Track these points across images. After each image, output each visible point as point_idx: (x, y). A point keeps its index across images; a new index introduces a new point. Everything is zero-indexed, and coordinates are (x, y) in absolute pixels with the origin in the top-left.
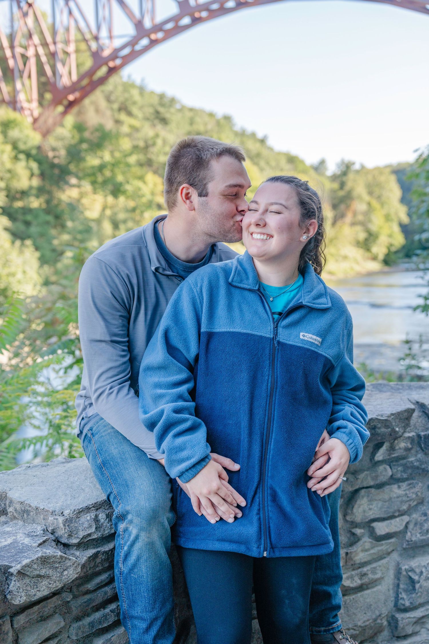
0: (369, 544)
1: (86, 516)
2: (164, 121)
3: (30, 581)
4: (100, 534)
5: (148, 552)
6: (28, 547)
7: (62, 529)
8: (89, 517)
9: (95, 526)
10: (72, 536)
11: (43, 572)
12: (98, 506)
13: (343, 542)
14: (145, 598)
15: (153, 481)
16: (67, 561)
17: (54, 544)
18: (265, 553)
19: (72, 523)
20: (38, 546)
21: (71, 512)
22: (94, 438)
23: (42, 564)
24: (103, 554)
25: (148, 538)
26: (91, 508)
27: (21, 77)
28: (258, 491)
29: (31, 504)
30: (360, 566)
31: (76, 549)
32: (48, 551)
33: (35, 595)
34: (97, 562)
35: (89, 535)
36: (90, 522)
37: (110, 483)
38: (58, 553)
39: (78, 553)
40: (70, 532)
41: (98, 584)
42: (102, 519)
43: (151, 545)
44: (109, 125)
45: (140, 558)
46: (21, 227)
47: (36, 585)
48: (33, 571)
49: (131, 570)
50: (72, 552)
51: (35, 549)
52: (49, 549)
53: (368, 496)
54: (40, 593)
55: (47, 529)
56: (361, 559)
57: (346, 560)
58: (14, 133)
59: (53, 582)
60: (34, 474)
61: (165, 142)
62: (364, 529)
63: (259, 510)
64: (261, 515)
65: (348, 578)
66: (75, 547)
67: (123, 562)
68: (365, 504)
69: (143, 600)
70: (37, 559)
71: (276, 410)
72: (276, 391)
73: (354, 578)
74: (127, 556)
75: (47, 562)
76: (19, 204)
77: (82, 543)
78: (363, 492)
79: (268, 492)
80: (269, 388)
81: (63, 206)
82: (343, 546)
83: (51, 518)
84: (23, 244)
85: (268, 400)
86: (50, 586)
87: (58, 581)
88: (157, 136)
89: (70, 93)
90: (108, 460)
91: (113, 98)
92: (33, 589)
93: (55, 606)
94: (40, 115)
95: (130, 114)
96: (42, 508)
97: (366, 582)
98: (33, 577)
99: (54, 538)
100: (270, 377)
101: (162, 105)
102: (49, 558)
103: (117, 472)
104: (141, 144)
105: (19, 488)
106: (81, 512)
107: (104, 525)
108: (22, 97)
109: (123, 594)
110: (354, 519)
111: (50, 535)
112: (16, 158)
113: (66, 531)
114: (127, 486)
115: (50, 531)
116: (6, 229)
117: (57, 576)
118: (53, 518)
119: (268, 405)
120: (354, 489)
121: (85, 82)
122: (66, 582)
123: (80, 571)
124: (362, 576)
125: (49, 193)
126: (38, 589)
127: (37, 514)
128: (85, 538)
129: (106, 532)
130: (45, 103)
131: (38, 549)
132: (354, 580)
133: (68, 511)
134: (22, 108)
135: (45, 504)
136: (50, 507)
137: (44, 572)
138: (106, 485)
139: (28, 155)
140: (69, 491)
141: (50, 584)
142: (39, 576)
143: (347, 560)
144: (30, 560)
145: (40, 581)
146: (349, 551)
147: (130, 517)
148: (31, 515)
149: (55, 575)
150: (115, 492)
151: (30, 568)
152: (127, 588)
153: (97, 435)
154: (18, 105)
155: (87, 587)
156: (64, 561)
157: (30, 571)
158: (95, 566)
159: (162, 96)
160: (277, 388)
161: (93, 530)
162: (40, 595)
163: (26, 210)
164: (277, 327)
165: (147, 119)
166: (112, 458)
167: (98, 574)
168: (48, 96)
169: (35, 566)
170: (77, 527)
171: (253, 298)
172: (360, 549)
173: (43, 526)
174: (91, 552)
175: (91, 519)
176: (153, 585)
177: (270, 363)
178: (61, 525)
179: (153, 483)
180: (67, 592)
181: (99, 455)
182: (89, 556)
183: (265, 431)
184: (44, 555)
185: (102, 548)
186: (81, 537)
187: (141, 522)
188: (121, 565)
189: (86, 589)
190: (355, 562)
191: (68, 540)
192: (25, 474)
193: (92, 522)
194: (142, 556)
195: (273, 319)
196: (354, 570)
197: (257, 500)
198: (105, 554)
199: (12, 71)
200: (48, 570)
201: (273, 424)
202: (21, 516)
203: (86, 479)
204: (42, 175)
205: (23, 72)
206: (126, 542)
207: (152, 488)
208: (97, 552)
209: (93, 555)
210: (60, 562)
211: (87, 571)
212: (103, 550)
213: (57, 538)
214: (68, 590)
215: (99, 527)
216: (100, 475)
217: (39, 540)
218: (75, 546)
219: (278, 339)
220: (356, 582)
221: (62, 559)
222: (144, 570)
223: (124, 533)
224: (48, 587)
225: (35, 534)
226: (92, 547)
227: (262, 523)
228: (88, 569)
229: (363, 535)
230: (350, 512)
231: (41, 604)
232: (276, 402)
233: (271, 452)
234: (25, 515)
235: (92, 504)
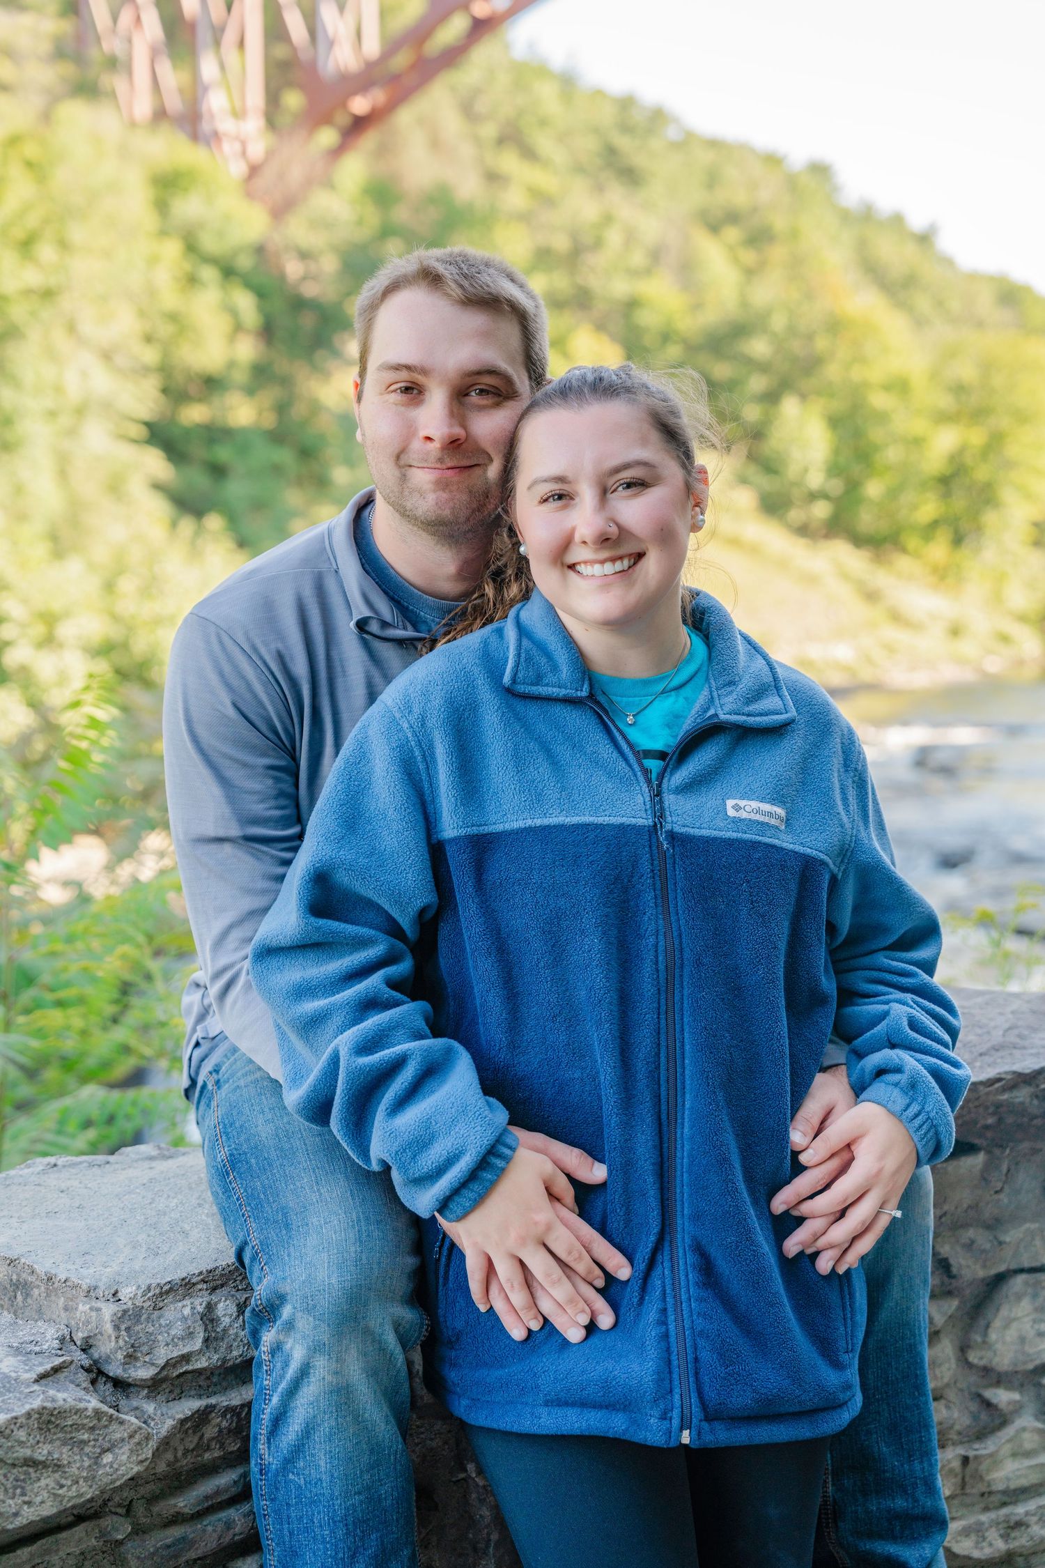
0: (1036, 1437)
1: (180, 1304)
2: (630, 176)
3: (5, 1476)
4: (216, 1357)
5: (335, 1415)
6: (9, 1382)
7: (110, 1337)
8: (186, 1309)
9: (202, 1335)
10: (136, 1359)
11: (42, 1453)
12: (215, 1281)
13: (957, 1427)
14: (324, 1542)
15: (358, 1217)
16: (114, 1426)
17: (83, 1377)
18: (686, 1433)
19: (138, 1322)
20: (36, 1381)
21: (140, 1293)
22: (219, 1092)
23: (41, 1429)
24: (224, 1415)
25: (336, 1373)
26: (197, 1283)
27: (217, 43)
28: (659, 1257)
29: (35, 1266)
30: (1005, 1499)
31: (148, 1397)
32: (60, 1396)
33: (16, 1515)
34: (207, 1436)
35: (186, 1358)
36: (189, 1322)
37: (243, 1215)
38: (89, 1402)
39: (150, 1408)
40: (133, 1346)
41: (207, 1498)
42: (225, 1315)
43: (342, 1394)
44: (468, 188)
45: (313, 1428)
46: (199, 480)
47: (20, 1486)
48: (12, 1447)
49: (288, 1463)
50: (135, 1403)
51: (28, 1386)
52: (66, 1390)
53: (1035, 1296)
54: (32, 1510)
55: (71, 1337)
56: (1008, 1479)
57: (963, 1479)
58: (188, 207)
59: (69, 1483)
60: (63, 1186)
61: (630, 238)
62: (1021, 1393)
63: (664, 1311)
64: (672, 1327)
65: (966, 1532)
66: (146, 1391)
67: (269, 1439)
68: (1026, 1319)
69: (319, 1549)
70: (28, 1415)
71: (686, 1028)
72: (681, 976)
73: (987, 1534)
74: (279, 1420)
75: (57, 1426)
76: (195, 414)
77: (164, 1380)
78: (1019, 1281)
79: (685, 1260)
80: (662, 967)
81: (325, 424)
82: (955, 1437)
83: (83, 1307)
84: (199, 531)
85: (663, 1001)
86: (61, 1492)
87: (86, 1479)
88: (608, 219)
89: (355, 92)
90: (245, 1154)
91: (481, 107)
92: (13, 1498)
93: (82, 1553)
94: (270, 154)
95: (529, 153)
96: (63, 1277)
97: (1023, 1546)
98: (14, 1465)
99: (87, 1363)
100: (661, 937)
101: (626, 128)
102: (62, 1413)
103: (263, 1187)
104: (561, 243)
105: (14, 1220)
106: (167, 1292)
107: (231, 1332)
108: (216, 102)
109: (267, 1530)
110: (991, 1361)
111: (79, 1353)
112: (192, 281)
113: (121, 1343)
114: (287, 1226)
115: (78, 1343)
116: (158, 487)
117: (82, 1466)
118: (88, 1306)
119: (663, 1016)
120: (993, 1272)
121: (401, 60)
122: (107, 1484)
123: (150, 1455)
124: (1013, 1528)
125: (286, 382)
126: (26, 1499)
127: (48, 1295)
128: (174, 1366)
129: (235, 1353)
130: (284, 120)
131: (36, 1387)
132: (984, 1539)
133: (129, 1290)
134: (216, 136)
135: (72, 1267)
136: (86, 1277)
137: (45, 1452)
138: (235, 1222)
139: (228, 272)
140: (144, 1236)
141: (62, 1486)
142: (31, 1463)
143: (967, 1479)
144: (9, 1416)
145: (33, 1475)
146: (971, 1454)
147: (286, 1311)
148: (35, 1296)
149: (77, 1463)
150: (254, 1241)
151: (8, 1438)
152: (277, 1512)
153: (227, 1086)
154: (205, 127)
155: (175, 1506)
156: (106, 1427)
157: (5, 1446)
158: (202, 1447)
159: (626, 103)
160: (682, 967)
161: (198, 1344)
162: (29, 1515)
163: (215, 433)
164: (659, 794)
165: (579, 169)
166: (256, 1148)
167: (210, 1470)
168: (293, 100)
169: (21, 1435)
170: (151, 1334)
171: (577, 720)
172: (1006, 1449)
173: (63, 1327)
174: (189, 1406)
175: (193, 1314)
176: (347, 1509)
177: (656, 897)
178: (109, 1328)
179: (359, 1220)
180: (116, 1514)
181: (224, 1137)
182: (181, 1416)
183: (663, 1089)
184: (49, 1405)
185: (223, 1398)
186: (161, 1362)
187: (315, 1328)
188: (262, 1447)
189: (172, 1511)
190: (989, 1486)
191: (124, 1370)
192: (39, 1185)
193: (195, 1322)
194: (319, 1425)
195: (646, 772)
196: (986, 1509)
197: (656, 1282)
198: (228, 1416)
199: (192, 27)
200: (59, 1448)
201: (684, 1068)
202: (10, 1299)
203: (200, 1205)
204: (268, 332)
205: (223, 30)
206: (277, 1384)
207: (352, 1235)
208: (207, 1407)
209: (193, 1415)
210: (93, 1429)
211: (176, 1460)
212: (225, 1404)
213: (96, 1362)
214: (121, 1511)
215: (216, 1339)
216: (220, 1192)
217: (41, 1364)
218: (143, 1387)
219: (668, 827)
220: (991, 1545)
221: (99, 1420)
222: (322, 1463)
223: (273, 1356)
224: (54, 1494)
225: (37, 1349)
226: (193, 1393)
227: (674, 1349)
228: (180, 1454)
229: (1018, 1409)
230: (979, 1339)
231: (39, 1543)
232: (685, 1005)
233: (687, 1147)
234: (19, 1297)
235: (201, 1273)
